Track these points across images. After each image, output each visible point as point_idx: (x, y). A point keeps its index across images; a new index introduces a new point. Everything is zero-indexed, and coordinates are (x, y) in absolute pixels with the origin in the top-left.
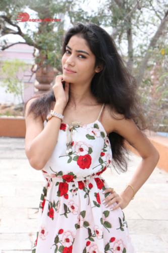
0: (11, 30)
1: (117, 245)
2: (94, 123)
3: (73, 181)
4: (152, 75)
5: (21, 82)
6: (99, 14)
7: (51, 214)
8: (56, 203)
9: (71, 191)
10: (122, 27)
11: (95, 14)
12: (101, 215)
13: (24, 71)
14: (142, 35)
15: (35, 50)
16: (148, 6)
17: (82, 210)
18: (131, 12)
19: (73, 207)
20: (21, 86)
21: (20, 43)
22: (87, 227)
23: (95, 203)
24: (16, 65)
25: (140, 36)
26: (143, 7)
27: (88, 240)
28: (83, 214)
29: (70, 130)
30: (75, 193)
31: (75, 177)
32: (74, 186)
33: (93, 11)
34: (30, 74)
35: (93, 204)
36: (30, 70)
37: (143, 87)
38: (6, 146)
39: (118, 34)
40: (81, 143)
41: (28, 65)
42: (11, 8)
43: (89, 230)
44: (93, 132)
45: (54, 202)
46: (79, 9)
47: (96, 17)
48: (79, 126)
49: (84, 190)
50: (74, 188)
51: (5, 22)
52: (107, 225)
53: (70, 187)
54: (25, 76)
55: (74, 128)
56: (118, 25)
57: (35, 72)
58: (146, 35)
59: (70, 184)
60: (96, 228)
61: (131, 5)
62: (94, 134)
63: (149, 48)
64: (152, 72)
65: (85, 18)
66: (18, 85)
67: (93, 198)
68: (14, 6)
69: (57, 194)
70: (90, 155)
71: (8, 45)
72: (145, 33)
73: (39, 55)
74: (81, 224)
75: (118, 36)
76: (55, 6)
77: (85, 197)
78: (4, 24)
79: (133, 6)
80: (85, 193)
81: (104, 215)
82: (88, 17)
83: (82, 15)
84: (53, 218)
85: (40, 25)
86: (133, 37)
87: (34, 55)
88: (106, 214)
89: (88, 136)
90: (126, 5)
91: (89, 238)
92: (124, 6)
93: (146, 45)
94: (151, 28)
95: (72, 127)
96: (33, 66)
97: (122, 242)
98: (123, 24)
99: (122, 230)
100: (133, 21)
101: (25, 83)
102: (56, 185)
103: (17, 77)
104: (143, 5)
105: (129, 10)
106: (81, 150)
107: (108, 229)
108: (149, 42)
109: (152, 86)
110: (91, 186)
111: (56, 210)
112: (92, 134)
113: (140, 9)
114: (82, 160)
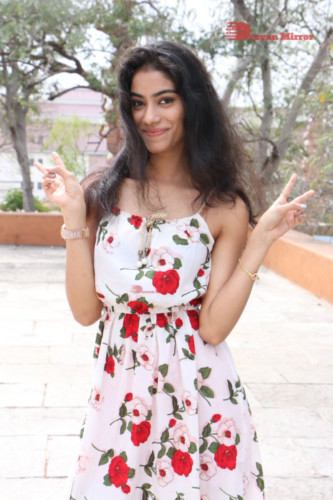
0: (64, 66)
1: (225, 428)
2: (191, 218)
3: (149, 313)
4: (306, 139)
5: (83, 155)
6: (213, 35)
7: (109, 367)
8: (118, 348)
9: (143, 328)
10: (253, 57)
11: (206, 35)
12: (196, 375)
13: (90, 135)
14: (286, 71)
15: (105, 100)
16: (297, 20)
17: (161, 363)
18: (268, 31)
19: (145, 358)
20: (83, 160)
21: (79, 87)
22: (171, 394)
23: (185, 352)
24: (76, 126)
25: (284, 72)
26: (289, 22)
27: (172, 417)
28: (164, 369)
29: (148, 229)
30: (149, 334)
31: (151, 306)
32: (149, 320)
33: (203, 31)
34: (98, 140)
35: (181, 355)
36: (98, 134)
37: (290, 159)
38: (57, 261)
39: (246, 69)
40: (163, 251)
41: (95, 125)
42: (64, 30)
43: (174, 400)
44: (186, 232)
45: (115, 347)
46: (180, 28)
47: (208, 41)
48: (164, 222)
49: (167, 329)
50: (149, 325)
51: (55, 52)
52: (206, 392)
53: (142, 322)
54: (89, 143)
55: (154, 225)
56: (245, 53)
57: (105, 136)
58: (295, 70)
59: (143, 318)
60: (186, 396)
61: (268, 20)
62: (189, 235)
63: (300, 92)
64: (305, 134)
65: (190, 41)
66: (79, 160)
67: (182, 344)
68: (70, 25)
69: (119, 334)
70: (178, 271)
71: (60, 91)
72: (294, 67)
73: (112, 107)
74: (160, 386)
75: (246, 73)
76: (138, 24)
77: (168, 341)
78: (52, 55)
79: (273, 21)
80: (167, 334)
81: (200, 375)
82: (194, 41)
83: (183, 38)
84: (112, 375)
85: (113, 56)
86: (273, 73)
87: (103, 107)
88: (205, 372)
89: (177, 239)
90: (258, 20)
91: (174, 413)
92: (255, 21)
93: (294, 88)
94: (303, 59)
95: (151, 223)
96: (103, 127)
97: (234, 423)
98: (254, 52)
99: (235, 402)
100: (272, 47)
101: (91, 155)
102: (120, 318)
103: (77, 147)
104: (289, 19)
105: (264, 27)
106: (162, 262)
107: (209, 399)
108: (300, 82)
109: (305, 158)
110: (179, 323)
111: (119, 360)
112: (184, 237)
113: (283, 26)
114: (162, 279)
